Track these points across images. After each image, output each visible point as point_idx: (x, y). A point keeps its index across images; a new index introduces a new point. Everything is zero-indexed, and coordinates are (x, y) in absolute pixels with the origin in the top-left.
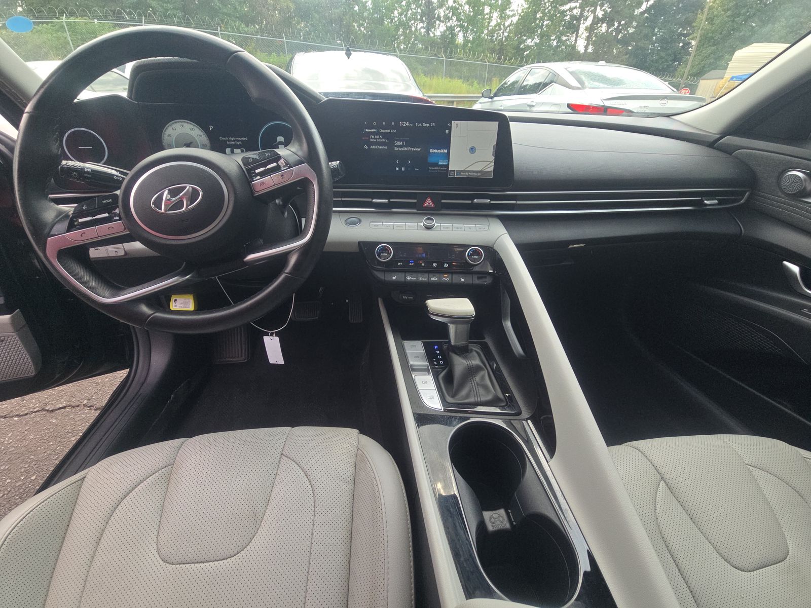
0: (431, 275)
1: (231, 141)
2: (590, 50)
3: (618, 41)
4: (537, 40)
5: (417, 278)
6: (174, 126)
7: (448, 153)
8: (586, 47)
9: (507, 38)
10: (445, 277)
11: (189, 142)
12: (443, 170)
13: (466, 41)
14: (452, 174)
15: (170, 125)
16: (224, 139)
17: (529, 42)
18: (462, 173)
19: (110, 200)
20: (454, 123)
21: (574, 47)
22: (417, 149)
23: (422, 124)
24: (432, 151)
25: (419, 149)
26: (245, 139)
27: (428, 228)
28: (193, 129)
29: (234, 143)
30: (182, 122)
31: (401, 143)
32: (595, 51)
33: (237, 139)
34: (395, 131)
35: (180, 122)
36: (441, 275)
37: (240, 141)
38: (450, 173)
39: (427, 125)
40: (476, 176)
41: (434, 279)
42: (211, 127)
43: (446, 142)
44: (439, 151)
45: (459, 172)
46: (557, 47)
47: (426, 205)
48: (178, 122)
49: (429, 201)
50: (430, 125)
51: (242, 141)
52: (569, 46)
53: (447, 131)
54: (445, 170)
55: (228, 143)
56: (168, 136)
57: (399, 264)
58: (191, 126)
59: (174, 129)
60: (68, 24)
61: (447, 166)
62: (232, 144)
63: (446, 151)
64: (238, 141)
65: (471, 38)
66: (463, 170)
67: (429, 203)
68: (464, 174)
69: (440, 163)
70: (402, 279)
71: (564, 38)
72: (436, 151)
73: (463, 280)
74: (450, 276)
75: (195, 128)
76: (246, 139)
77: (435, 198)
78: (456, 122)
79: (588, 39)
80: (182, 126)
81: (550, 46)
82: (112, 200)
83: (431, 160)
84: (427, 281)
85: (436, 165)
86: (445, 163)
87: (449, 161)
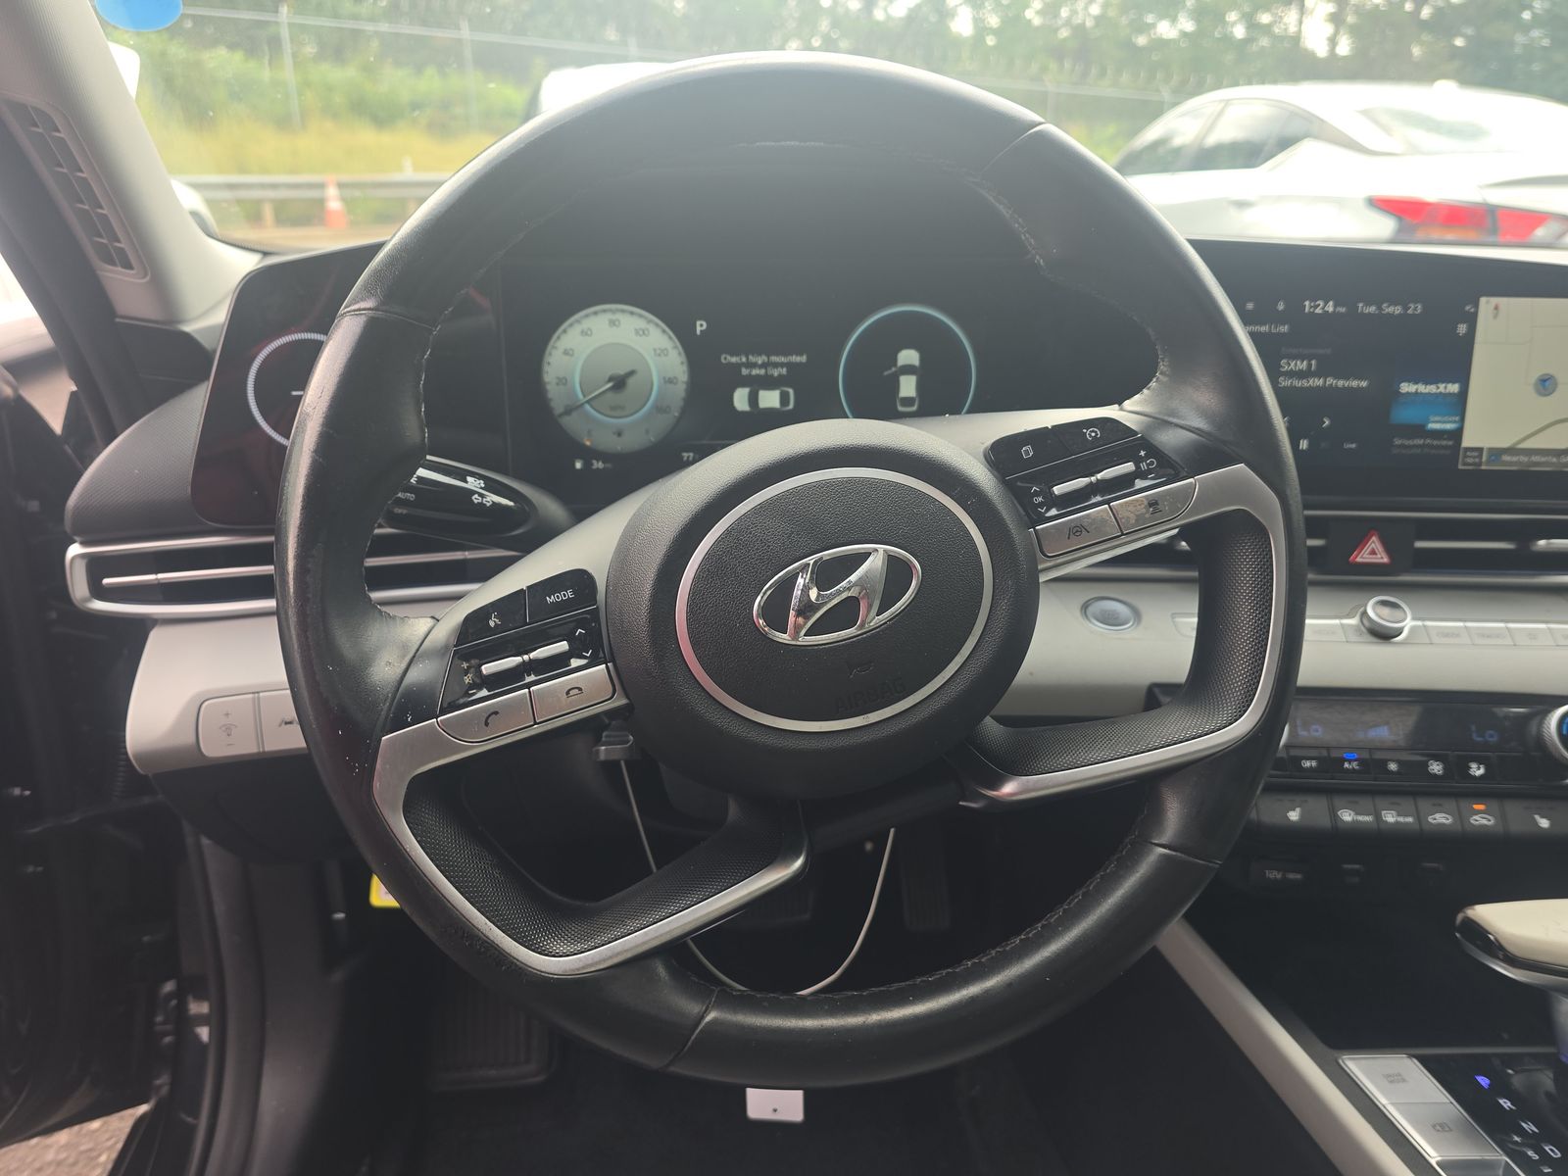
0: (1424, 804)
1: (754, 365)
2: (1344, 47)
3: (1425, 25)
4: (1187, 25)
5: (1378, 817)
6: (587, 324)
7: (1462, 397)
8: (1333, 42)
9: (1098, 19)
10: (1479, 812)
11: (622, 372)
12: (1443, 447)
13: (981, 29)
14: (1470, 460)
15: (577, 321)
16: (734, 360)
17: (1165, 30)
18: (1506, 458)
19: (570, 594)
20: (1486, 304)
21: (1296, 39)
22: (1354, 383)
23: (1380, 308)
24: (1406, 388)
25: (1364, 384)
26: (799, 359)
27: (1383, 635)
28: (644, 332)
29: (763, 371)
30: (614, 311)
31: (1302, 365)
32: (1360, 51)
33: (774, 359)
34: (1284, 329)
35: (610, 310)
36: (1464, 803)
37: (782, 365)
38: (1465, 456)
39: (1398, 310)
40: (1553, 464)
41: (1441, 819)
42: (701, 326)
43: (1456, 362)
44: (1432, 389)
45: (1496, 453)
46: (1248, 41)
47: (1363, 557)
48: (604, 311)
49: (1374, 543)
50: (1406, 308)
51: (788, 365)
52: (1280, 39)
53: (1462, 329)
54: (1446, 447)
55: (744, 372)
56: (566, 353)
57: (1307, 764)
58: (641, 324)
59: (584, 333)
61: (1458, 434)
62: (758, 376)
63: (1454, 388)
64: (776, 365)
65: (994, 21)
66: (1505, 444)
67: (1373, 552)
68: (1515, 459)
69: (1432, 426)
70: (1324, 822)
71: (1265, 18)
72: (1422, 388)
73: (1544, 823)
74: (1495, 804)
75: (652, 328)
76: (803, 359)
77: (1395, 537)
78: (1494, 300)
79: (1336, 19)
80: (612, 323)
81: (1228, 39)
82: (574, 593)
83: (1403, 415)
84: (1417, 827)
85: (1419, 430)
86: (1449, 426)
87: (1462, 420)
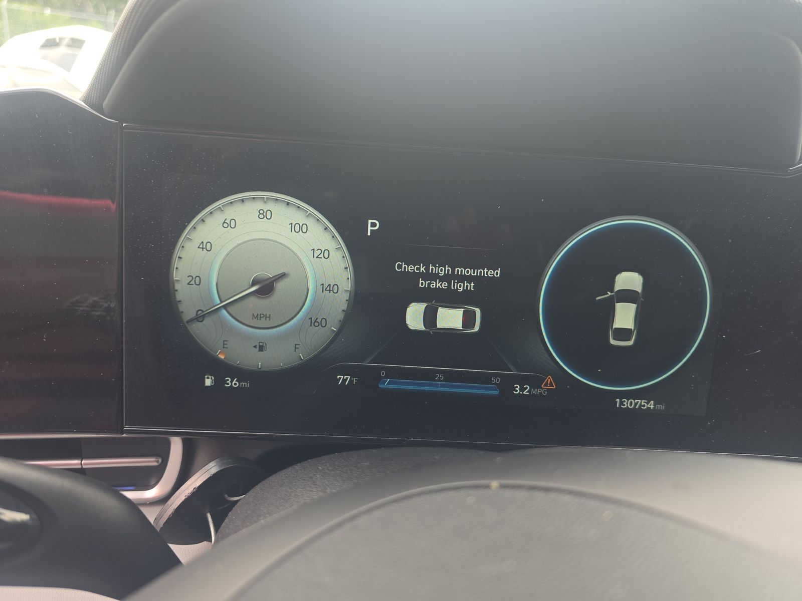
1: (435, 277)
6: (230, 213)
11: (270, 274)
15: (220, 209)
16: (411, 268)
26: (491, 273)
28: (301, 229)
29: (444, 285)
30: (265, 201)
33: (459, 270)
35: (261, 199)
37: (470, 279)
42: (372, 226)
48: (253, 199)
51: (477, 279)
55: (422, 283)
56: (202, 246)
58: (298, 218)
60: (10, 11)
64: (462, 279)
75: (311, 223)
76: (498, 273)
80: (262, 214)
